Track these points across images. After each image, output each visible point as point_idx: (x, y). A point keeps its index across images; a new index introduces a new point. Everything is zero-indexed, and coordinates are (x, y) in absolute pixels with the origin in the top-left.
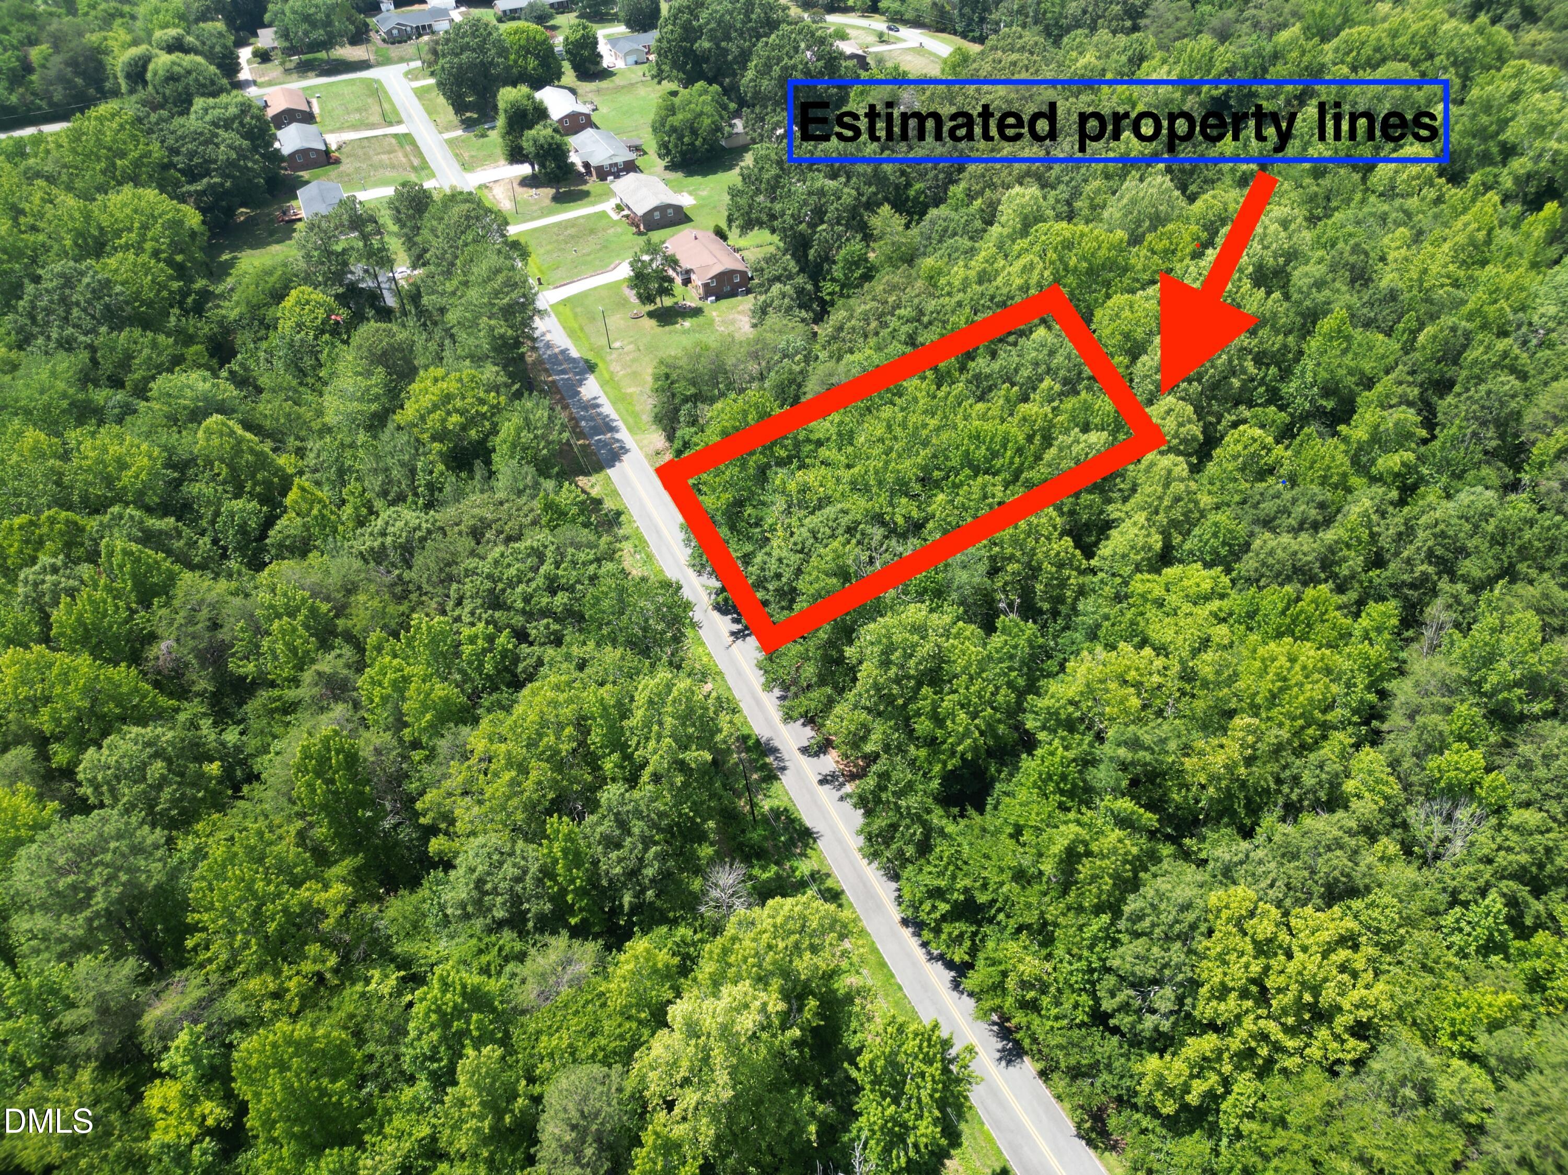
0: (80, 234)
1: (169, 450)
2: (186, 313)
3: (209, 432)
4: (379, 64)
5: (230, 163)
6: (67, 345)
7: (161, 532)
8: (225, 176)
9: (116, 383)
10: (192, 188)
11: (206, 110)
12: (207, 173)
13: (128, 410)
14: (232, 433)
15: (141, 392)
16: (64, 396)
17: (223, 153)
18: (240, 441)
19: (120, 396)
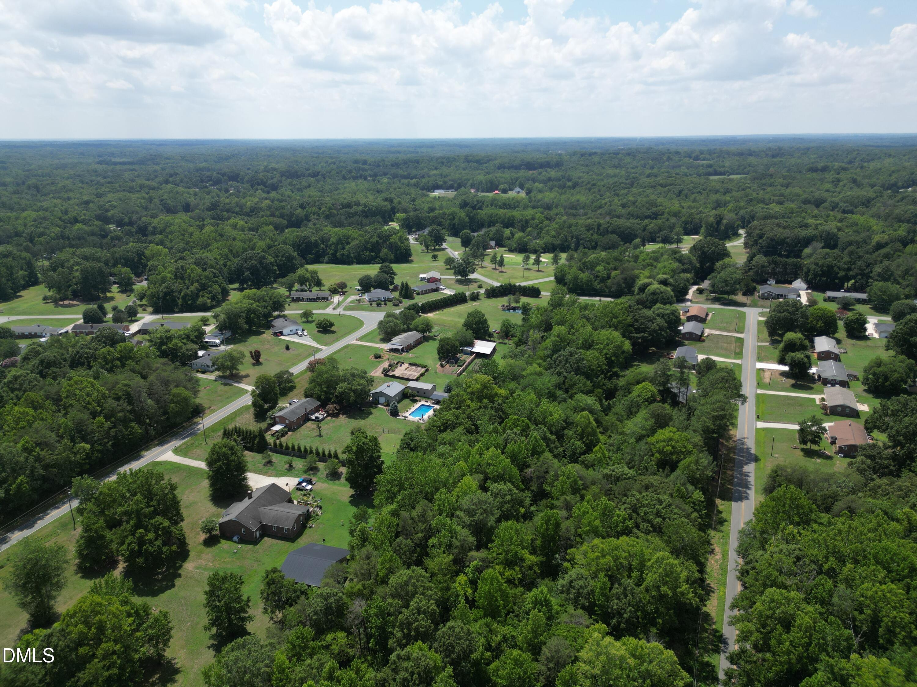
0: (586, 341)
1: (568, 417)
2: (605, 378)
3: (582, 417)
4: (750, 306)
5: (655, 331)
6: (559, 374)
7: (550, 439)
8: (650, 334)
9: (566, 391)
10: (636, 335)
11: (658, 309)
12: (644, 332)
13: (565, 400)
14: (589, 420)
15: (571, 397)
16: (548, 388)
17: (654, 326)
18: (590, 423)
19: (565, 395)
